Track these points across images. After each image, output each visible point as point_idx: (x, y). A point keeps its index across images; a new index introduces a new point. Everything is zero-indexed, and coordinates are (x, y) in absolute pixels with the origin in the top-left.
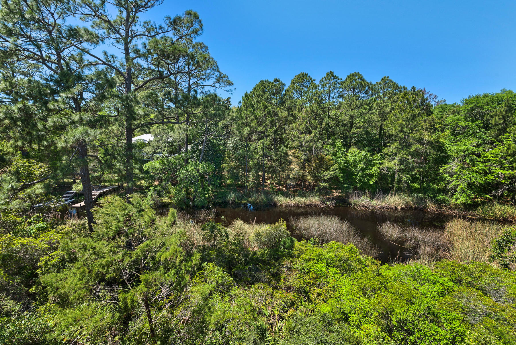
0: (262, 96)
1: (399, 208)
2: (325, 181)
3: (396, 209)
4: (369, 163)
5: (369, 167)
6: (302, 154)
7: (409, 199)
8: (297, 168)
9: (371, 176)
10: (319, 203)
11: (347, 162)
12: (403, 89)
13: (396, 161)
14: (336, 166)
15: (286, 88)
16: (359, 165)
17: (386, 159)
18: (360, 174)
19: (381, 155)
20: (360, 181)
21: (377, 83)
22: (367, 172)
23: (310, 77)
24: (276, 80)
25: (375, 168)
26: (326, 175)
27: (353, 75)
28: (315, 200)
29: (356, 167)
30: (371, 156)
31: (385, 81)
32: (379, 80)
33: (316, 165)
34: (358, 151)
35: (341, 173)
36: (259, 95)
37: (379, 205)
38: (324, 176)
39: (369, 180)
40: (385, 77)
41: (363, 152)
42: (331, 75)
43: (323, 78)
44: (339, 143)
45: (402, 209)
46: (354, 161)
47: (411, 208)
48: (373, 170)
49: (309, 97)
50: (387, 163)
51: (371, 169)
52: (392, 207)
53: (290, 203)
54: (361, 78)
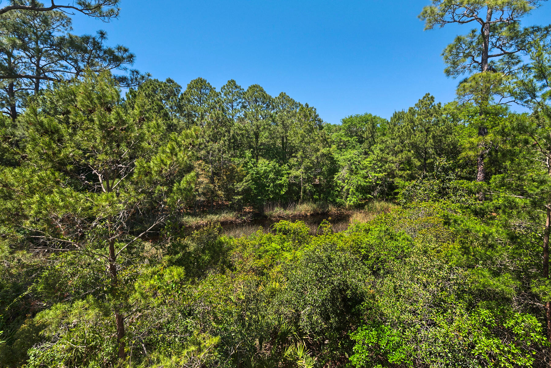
0: (154, 96)
1: (308, 214)
2: (238, 194)
3: (307, 215)
4: (278, 173)
5: (279, 178)
6: (208, 167)
7: (315, 206)
8: (206, 181)
9: (281, 186)
10: (234, 219)
11: (257, 173)
12: (298, 105)
13: (302, 170)
14: (248, 177)
15: (183, 91)
16: (270, 176)
17: (293, 169)
18: (272, 185)
19: (288, 165)
20: (272, 191)
21: (276, 98)
22: (278, 182)
23: (209, 84)
24: (169, 81)
25: (284, 178)
26: (240, 186)
27: (254, 86)
28: (229, 216)
29: (267, 177)
30: (280, 166)
31: (283, 95)
32: (278, 96)
33: (227, 178)
34: (267, 162)
35: (254, 184)
36: (149, 94)
37: (292, 214)
38: (237, 188)
39: (280, 191)
40: (282, 93)
41: (272, 162)
42: (232, 83)
43: (224, 86)
44: (248, 153)
45: (311, 215)
46: (265, 172)
47: (318, 214)
48: (283, 180)
49: (211, 104)
50: (294, 173)
51: (281, 180)
52: (303, 214)
53: (202, 222)
54: (262, 90)
